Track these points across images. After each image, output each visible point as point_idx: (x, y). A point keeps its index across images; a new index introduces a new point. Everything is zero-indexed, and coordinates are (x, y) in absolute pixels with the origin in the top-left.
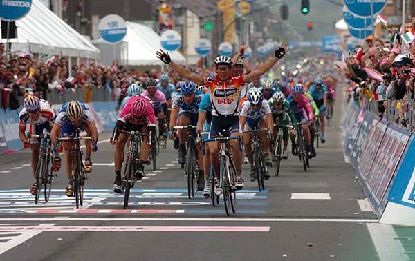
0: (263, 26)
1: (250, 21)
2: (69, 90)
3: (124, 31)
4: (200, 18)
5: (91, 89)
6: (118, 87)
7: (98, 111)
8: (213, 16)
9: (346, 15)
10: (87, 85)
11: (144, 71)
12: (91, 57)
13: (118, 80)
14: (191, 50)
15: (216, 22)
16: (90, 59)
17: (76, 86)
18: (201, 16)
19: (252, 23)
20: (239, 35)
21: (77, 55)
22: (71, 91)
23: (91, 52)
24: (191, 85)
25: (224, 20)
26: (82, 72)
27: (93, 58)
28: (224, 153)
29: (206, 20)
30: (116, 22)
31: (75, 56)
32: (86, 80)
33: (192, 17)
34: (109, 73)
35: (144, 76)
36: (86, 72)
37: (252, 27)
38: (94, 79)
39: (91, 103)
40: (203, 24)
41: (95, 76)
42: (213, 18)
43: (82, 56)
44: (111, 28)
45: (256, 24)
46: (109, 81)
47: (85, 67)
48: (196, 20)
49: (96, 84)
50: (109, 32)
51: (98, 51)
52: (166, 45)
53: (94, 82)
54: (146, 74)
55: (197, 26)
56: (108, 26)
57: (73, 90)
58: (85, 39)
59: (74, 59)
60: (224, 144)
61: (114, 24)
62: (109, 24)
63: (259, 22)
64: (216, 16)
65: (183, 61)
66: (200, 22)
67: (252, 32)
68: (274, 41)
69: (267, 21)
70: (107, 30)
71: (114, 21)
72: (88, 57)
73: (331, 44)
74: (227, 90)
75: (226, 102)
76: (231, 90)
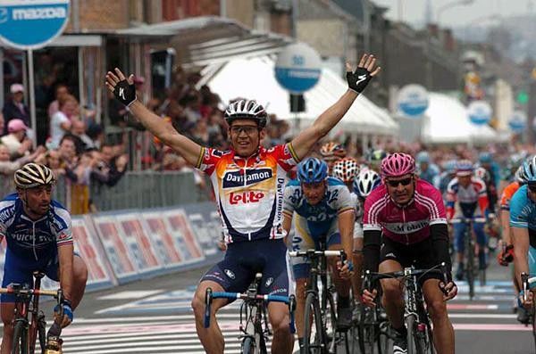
8: (527, 86)
14: (503, 124)
16: (387, 136)
24: (318, 166)
27: (390, 134)
31: (371, 132)
43: (378, 133)
58: (382, 112)
61: (415, 96)
71: (415, 93)
74: (249, 172)
75: (248, 199)
76: (259, 172)
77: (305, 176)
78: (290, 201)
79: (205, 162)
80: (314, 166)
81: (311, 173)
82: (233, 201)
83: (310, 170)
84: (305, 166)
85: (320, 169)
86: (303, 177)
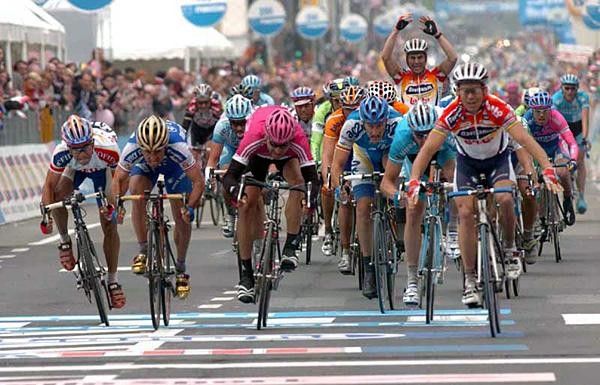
2: (10, 115)
5: (51, 112)
6: (105, 108)
10: (43, 103)
11: (155, 71)
12: (49, 42)
13: (105, 92)
16: (48, 47)
17: (26, 107)
21: (23, 38)
22: (16, 115)
23: (51, 30)
24: (380, 106)
26: (33, 74)
27: (53, 44)
31: (18, 40)
32: (41, 92)
34: (87, 77)
35: (156, 83)
36: (43, 76)
38: (57, 90)
41: (59, 84)
43: (32, 42)
46: (88, 94)
47: (39, 65)
49: (63, 102)
51: (62, 29)
52: (195, 15)
53: (58, 96)
57: (20, 113)
59: (16, 47)
60: (484, 201)
65: (228, 50)
72: (43, 43)
77: (369, 116)
78: (347, 136)
80: (377, 107)
81: (374, 113)
83: (374, 110)
84: (367, 106)
85: (383, 109)
86: (367, 118)
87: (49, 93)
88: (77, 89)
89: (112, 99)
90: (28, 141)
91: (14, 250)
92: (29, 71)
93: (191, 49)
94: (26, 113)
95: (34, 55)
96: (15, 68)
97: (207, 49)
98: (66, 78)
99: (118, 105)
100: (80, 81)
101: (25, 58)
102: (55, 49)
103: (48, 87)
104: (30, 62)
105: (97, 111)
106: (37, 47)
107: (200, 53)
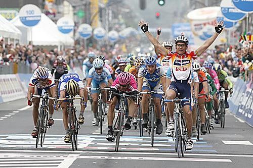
0: (118, 14)
1: (109, 9)
3: (39, 18)
4: (74, 7)
5: (17, 63)
6: (35, 62)
7: (22, 81)
8: (83, 5)
9: (223, 9)
10: (15, 60)
11: (50, 50)
15: (85, 10)
16: (17, 40)
17: (10, 61)
18: (74, 5)
19: (110, 12)
20: (101, 21)
21: (8, 36)
22: (6, 64)
24: (153, 59)
25: (91, 9)
26: (12, 49)
28: (178, 111)
29: (78, 8)
30: (33, 11)
32: (14, 56)
33: (68, 6)
36: (15, 50)
37: (111, 15)
38: (20, 55)
39: (17, 74)
40: (75, 12)
41: (20, 53)
42: (83, 7)
43: (11, 37)
44: (29, 15)
45: (113, 12)
47: (13, 46)
48: (71, 8)
49: (21, 60)
50: (27, 19)
51: (21, 33)
52: (62, 30)
53: (20, 58)
54: (51, 53)
55: (71, 13)
56: (26, 13)
57: (8, 64)
60: (178, 104)
61: (32, 12)
62: (27, 12)
63: (115, 10)
64: (85, 5)
66: (74, 10)
67: (110, 18)
68: (127, 27)
69: (121, 11)
70: (26, 17)
71: (31, 10)
72: (15, 38)
73: (179, 31)
74: (183, 61)
75: (182, 70)
76: (186, 61)
78: (142, 73)
79: (168, 55)
82: (177, 70)
86: (147, 63)
87: (17, 57)
88: (26, 55)
89: (37, 59)
90: (9, 73)
91: (14, 112)
92: (10, 48)
93: (61, 42)
94: (10, 63)
95: (12, 42)
96: (6, 47)
97: (66, 42)
98: (23, 51)
99: (39, 62)
100: (27, 52)
101: (9, 44)
102: (18, 40)
103: (16, 54)
104: (10, 45)
105: (32, 64)
106: (12, 40)
107: (63, 44)
